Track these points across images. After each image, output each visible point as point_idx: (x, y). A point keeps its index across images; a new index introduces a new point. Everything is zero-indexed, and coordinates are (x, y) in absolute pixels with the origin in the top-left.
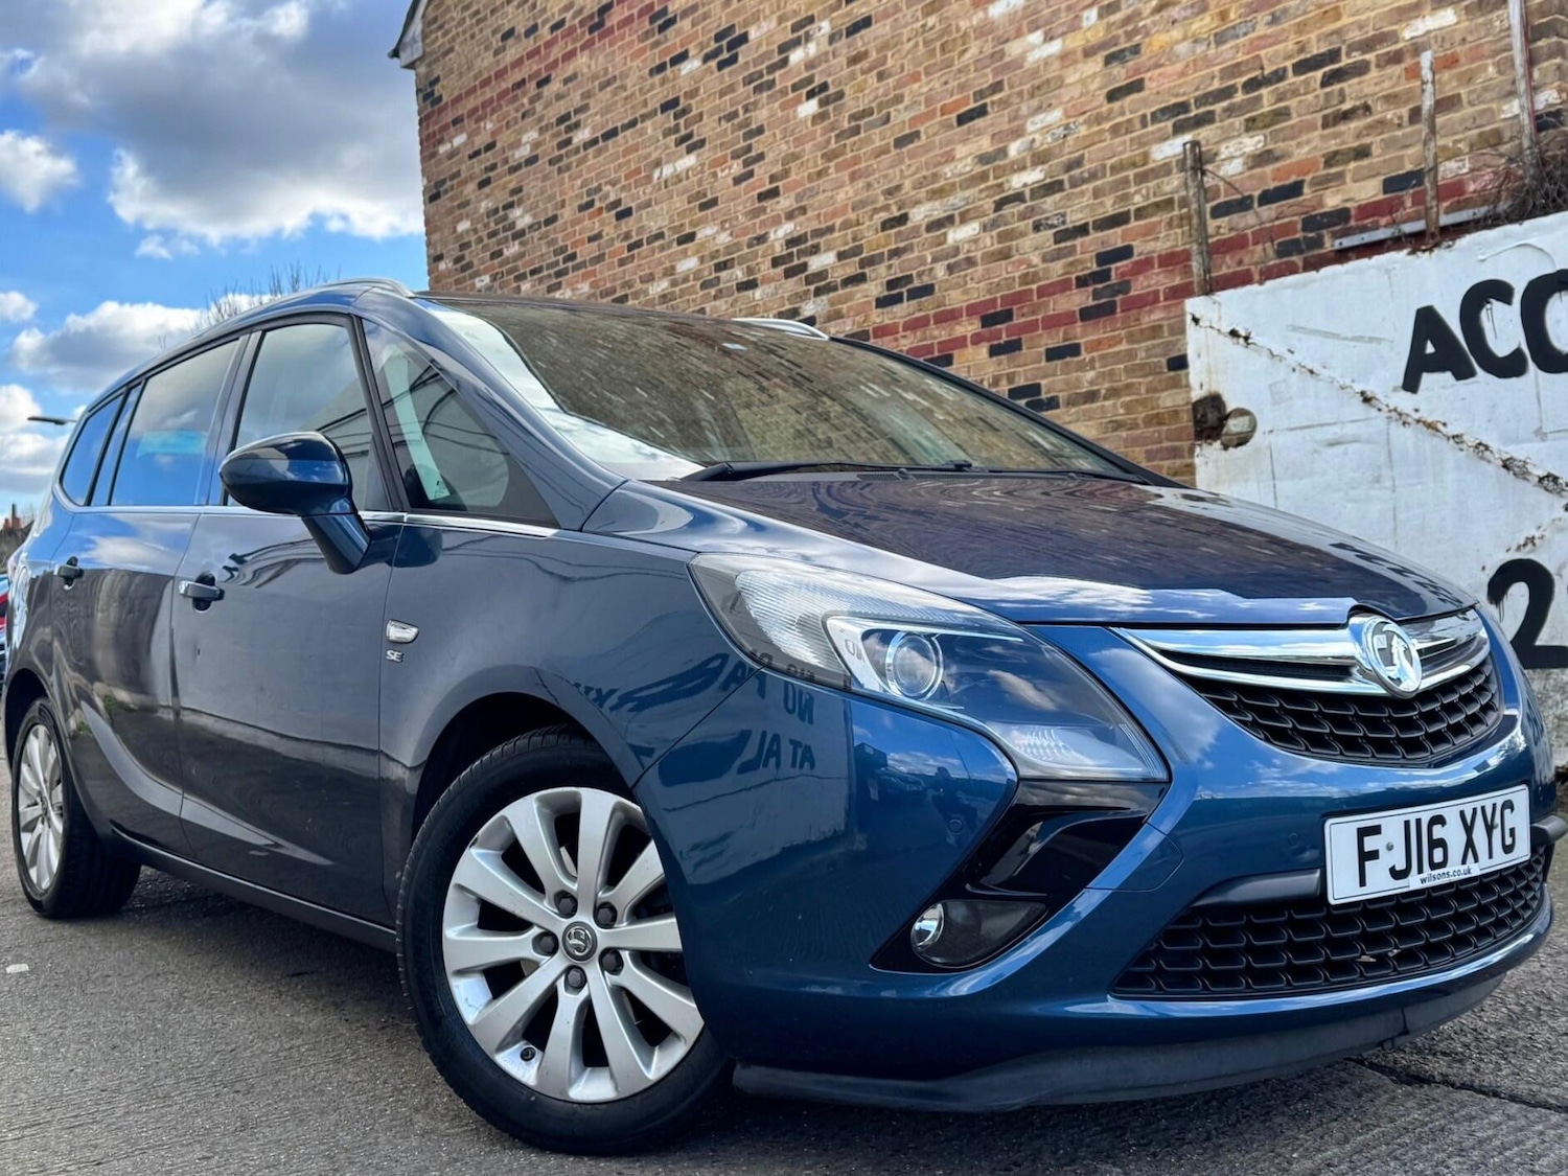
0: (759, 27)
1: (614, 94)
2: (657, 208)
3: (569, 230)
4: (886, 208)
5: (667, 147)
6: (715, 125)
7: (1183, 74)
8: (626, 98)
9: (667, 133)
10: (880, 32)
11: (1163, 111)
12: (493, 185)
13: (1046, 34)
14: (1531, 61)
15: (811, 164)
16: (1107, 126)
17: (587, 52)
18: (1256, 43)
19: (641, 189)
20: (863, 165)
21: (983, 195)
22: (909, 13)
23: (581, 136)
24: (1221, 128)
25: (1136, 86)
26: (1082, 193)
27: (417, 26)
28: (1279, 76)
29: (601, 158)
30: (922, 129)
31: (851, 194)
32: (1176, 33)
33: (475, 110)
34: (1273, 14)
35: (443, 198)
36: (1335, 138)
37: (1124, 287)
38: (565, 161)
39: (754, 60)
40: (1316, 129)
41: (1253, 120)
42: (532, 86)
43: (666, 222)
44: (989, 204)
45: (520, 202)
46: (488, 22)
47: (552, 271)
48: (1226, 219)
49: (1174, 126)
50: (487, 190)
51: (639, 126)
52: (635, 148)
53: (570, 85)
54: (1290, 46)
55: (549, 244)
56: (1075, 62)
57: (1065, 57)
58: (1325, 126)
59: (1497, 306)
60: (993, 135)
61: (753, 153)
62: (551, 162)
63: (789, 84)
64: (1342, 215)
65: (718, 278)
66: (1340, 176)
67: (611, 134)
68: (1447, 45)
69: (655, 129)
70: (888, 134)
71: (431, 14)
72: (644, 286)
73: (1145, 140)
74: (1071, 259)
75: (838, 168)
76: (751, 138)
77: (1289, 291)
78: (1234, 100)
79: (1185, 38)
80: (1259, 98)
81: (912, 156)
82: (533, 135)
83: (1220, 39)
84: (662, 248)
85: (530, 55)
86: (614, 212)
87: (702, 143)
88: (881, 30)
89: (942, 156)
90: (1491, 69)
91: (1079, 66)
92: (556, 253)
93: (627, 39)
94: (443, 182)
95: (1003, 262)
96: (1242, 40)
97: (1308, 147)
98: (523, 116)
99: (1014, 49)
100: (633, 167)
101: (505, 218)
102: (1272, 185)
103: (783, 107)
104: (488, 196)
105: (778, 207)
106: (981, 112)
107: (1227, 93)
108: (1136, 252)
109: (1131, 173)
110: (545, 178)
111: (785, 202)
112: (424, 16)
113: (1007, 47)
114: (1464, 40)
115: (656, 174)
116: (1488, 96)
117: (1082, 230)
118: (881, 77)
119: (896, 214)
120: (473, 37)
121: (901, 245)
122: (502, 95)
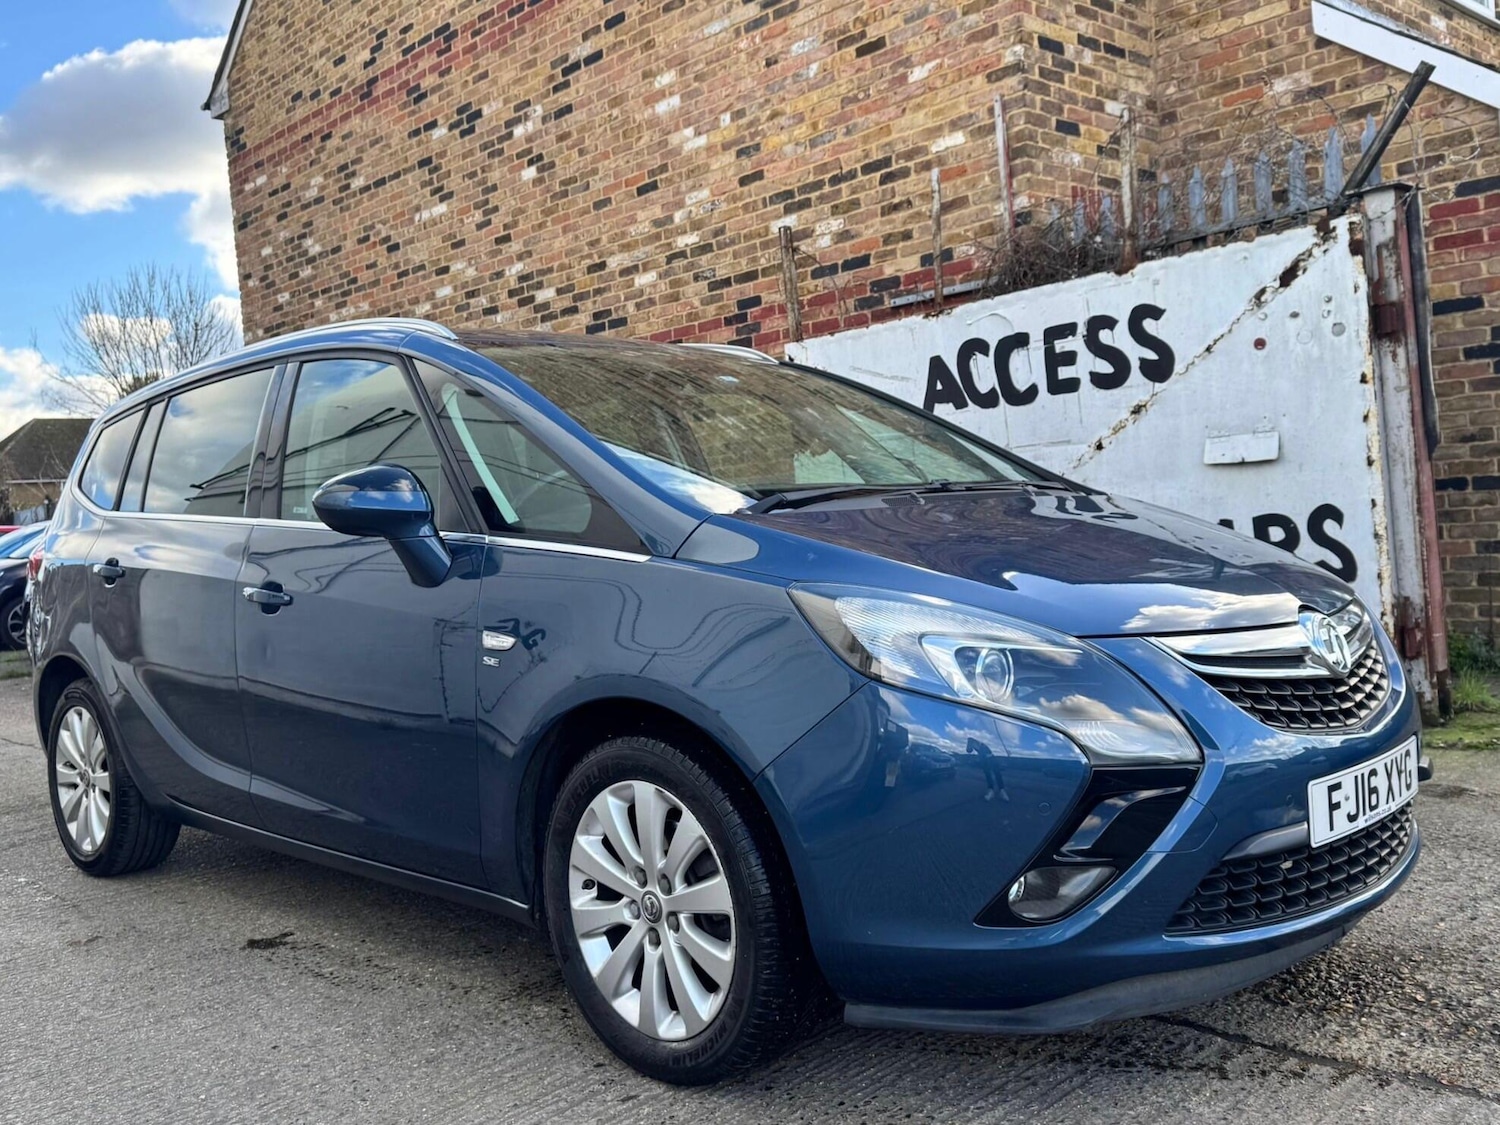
0: (490, 106)
1: (382, 151)
2: (418, 245)
3: (351, 259)
4: (590, 256)
5: (425, 197)
6: (460, 181)
7: (789, 168)
8: (391, 154)
9: (424, 185)
10: (579, 118)
11: (777, 195)
12: (289, 218)
13: (696, 130)
14: (1011, 175)
15: (533, 217)
16: (740, 204)
17: (358, 116)
18: (837, 148)
19: (406, 229)
20: (572, 221)
21: (658, 251)
22: (600, 104)
23: (358, 183)
24: (816, 212)
25: (758, 176)
26: (726, 254)
27: (224, 85)
28: (852, 175)
29: (373, 202)
30: (613, 196)
31: (564, 244)
32: (784, 137)
33: (272, 157)
34: (847, 127)
35: (250, 227)
36: (889, 224)
37: (756, 327)
38: (345, 203)
39: (488, 132)
40: (877, 215)
41: (836, 207)
42: (317, 139)
43: (426, 257)
44: (662, 258)
45: (311, 234)
46: (281, 86)
47: (339, 292)
48: (821, 280)
49: (785, 207)
50: (284, 222)
51: (402, 177)
52: (400, 195)
53: (347, 141)
54: (859, 152)
55: (336, 269)
56: (717, 153)
57: (710, 149)
58: (883, 214)
59: (979, 356)
60: (663, 205)
61: (490, 206)
62: (335, 203)
63: (514, 153)
64: (894, 281)
65: (468, 304)
66: (893, 252)
67: (381, 182)
68: (959, 159)
69: (414, 181)
70: (589, 198)
71: (235, 76)
72: (412, 308)
73: (765, 217)
74: (720, 304)
75: (554, 222)
76: (488, 193)
77: (850, 341)
78: (824, 191)
79: (790, 141)
80: (840, 191)
81: (607, 217)
82: (318, 180)
83: (813, 144)
84: (424, 277)
85: (316, 114)
86: (385, 246)
87: (450, 195)
88: (578, 116)
89: (628, 218)
90: (987, 179)
91: (720, 157)
92: (342, 276)
93: (390, 107)
94: (250, 214)
95: (675, 304)
96: (827, 145)
97: (873, 229)
98: (311, 164)
99: (674, 139)
100: (399, 210)
101: (299, 246)
102: (850, 257)
103: (511, 171)
104: (285, 228)
105: (511, 250)
106: (653, 186)
107: (818, 185)
108: (763, 301)
109: (757, 241)
110: (330, 215)
111: (515, 247)
112: (229, 77)
113: (669, 137)
114: (969, 155)
115: (417, 218)
116: (985, 198)
117: (727, 282)
118: (581, 153)
119: (598, 261)
120: (269, 96)
121: (602, 286)
122: (294, 145)
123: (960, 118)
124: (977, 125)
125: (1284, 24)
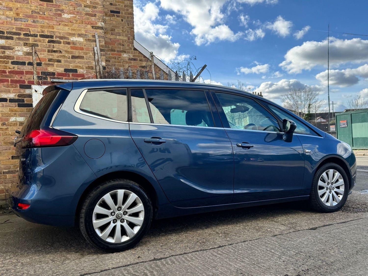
14: (101, 55)
18: (28, 25)
24: (16, 42)
28: (35, 36)
34: (34, 20)
36: (51, 56)
40: (46, 52)
41: (26, 43)
48: (17, 66)
54: (39, 29)
58: (48, 52)
64: (53, 74)
66: (52, 65)
68: (81, 45)
78: (20, 37)
79: (3, 15)
80: (28, 39)
83: (16, 20)
90: (91, 54)
96: (23, 23)
107: (18, 34)
114: (85, 45)
116: (90, 59)
123: (82, 34)
124: (88, 38)
125: (126, 42)
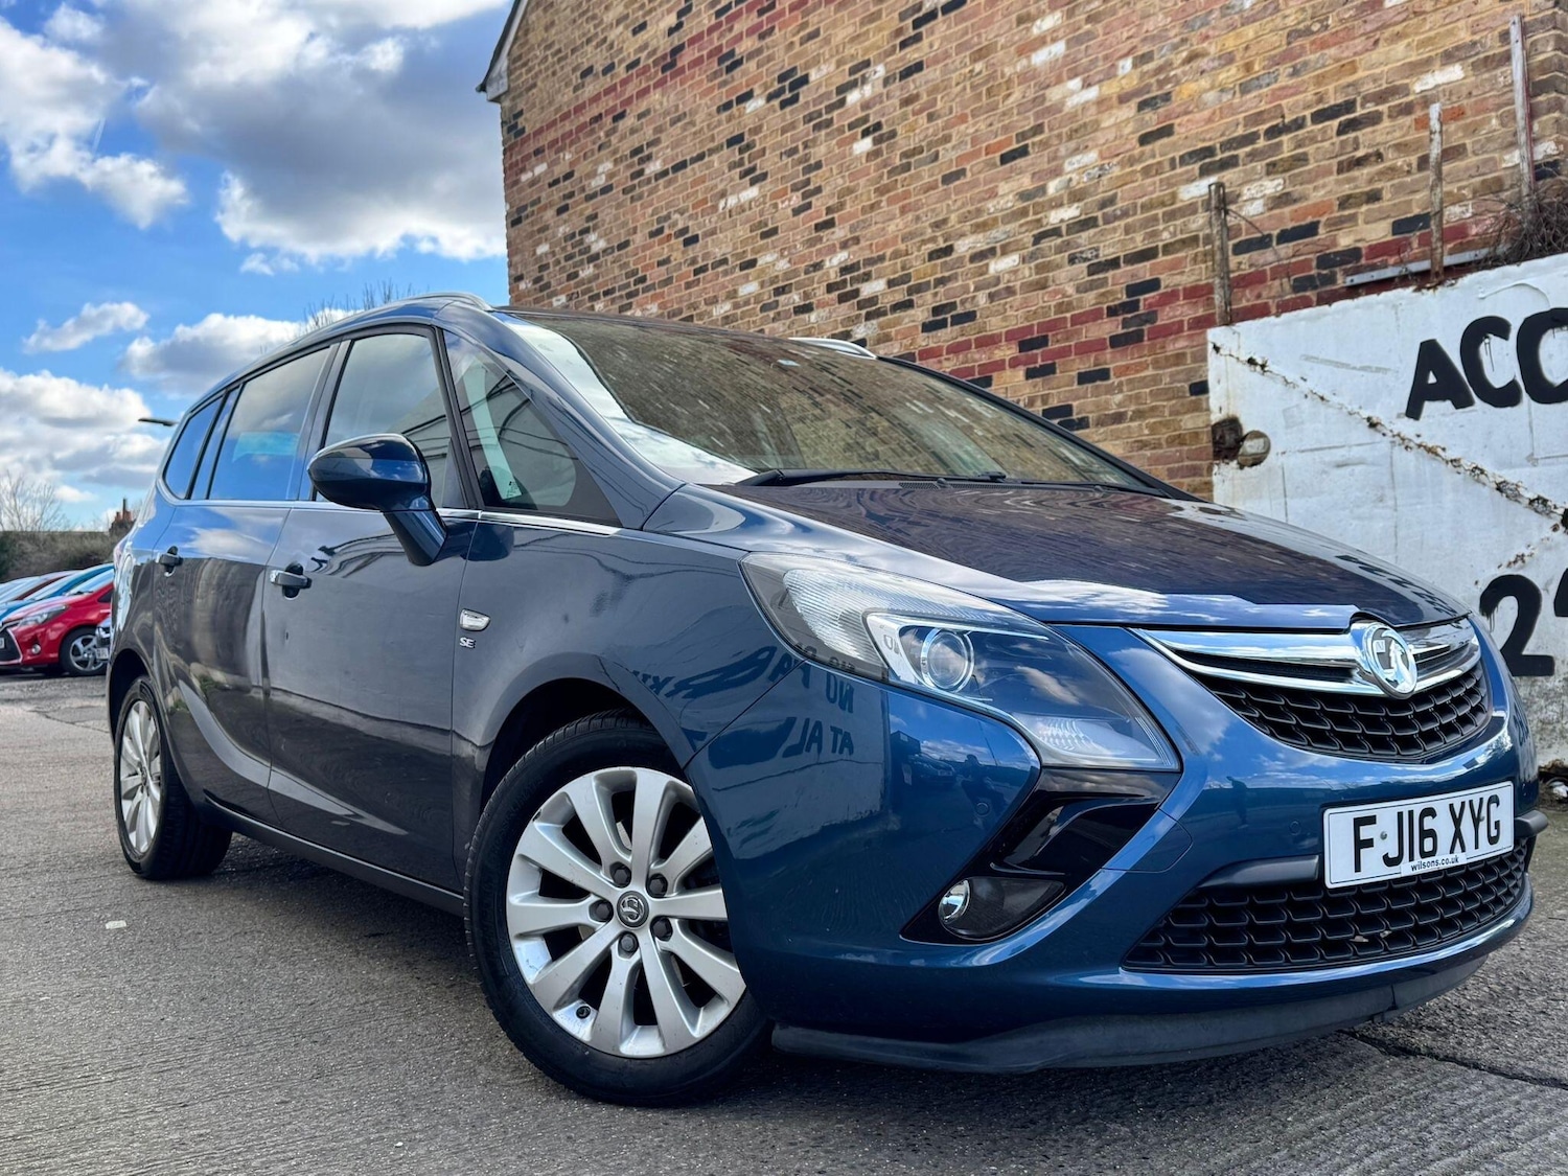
0: (819, 69)
1: (684, 129)
2: (721, 236)
3: (641, 254)
4: (933, 239)
5: (732, 180)
6: (776, 159)
7: (1210, 120)
8: (695, 133)
9: (732, 166)
10: (931, 76)
11: (1191, 154)
12: (571, 211)
13: (1084, 81)
14: (1532, 115)
15: (864, 197)
16: (1139, 167)
17: (659, 90)
18: (1278, 93)
19: (707, 218)
20: (912, 200)
21: (1023, 229)
22: (958, 59)
23: (654, 167)
24: (1245, 171)
25: (1166, 131)
26: (1115, 230)
27: (503, 63)
28: (1298, 124)
29: (671, 188)
30: (968, 167)
31: (901, 227)
32: (1204, 83)
33: (555, 142)
34: (1294, 67)
35: (525, 222)
36: (1349, 183)
37: (1151, 317)
38: (637, 191)
39: (814, 100)
40: (1331, 173)
41: (1273, 164)
42: (608, 120)
43: (730, 249)
44: (1028, 238)
45: (595, 228)
46: (569, 61)
47: (624, 293)
48: (1247, 256)
49: (1201, 168)
50: (565, 216)
51: (706, 159)
52: (703, 180)
53: (643, 120)
54: (1309, 96)
55: (621, 267)
56: (1111, 108)
57: (1102, 103)
58: (1340, 171)
59: (1494, 341)
60: (1034, 174)
61: (811, 187)
62: (625, 191)
63: (846, 123)
64: (1353, 254)
65: (777, 302)
66: (1353, 218)
67: (682, 165)
68: (1454, 99)
69: (721, 163)
70: (937, 171)
71: (516, 52)
72: (709, 308)
73: (1174, 181)
74: (1103, 290)
75: (890, 202)
76: (809, 172)
77: (1303, 323)
78: (1256, 146)
79: (1212, 88)
80: (1280, 145)
81: (958, 191)
82: (608, 166)
83: (1245, 89)
84: (726, 273)
85: (607, 92)
86: (682, 239)
87: (764, 176)
88: (931, 74)
89: (986, 192)
90: (1494, 122)
91: (1114, 111)
92: (628, 276)
93: (697, 78)
94: (525, 208)
95: (1041, 292)
96: (1265, 90)
97: (1325, 190)
98: (600, 148)
99: (1054, 94)
100: (700, 197)
101: (581, 242)
102: (1290, 225)
103: (840, 144)
104: (565, 222)
105: (834, 237)
106: (1023, 152)
107: (1250, 139)
108: (1163, 285)
109: (1160, 212)
110: (619, 206)
111: (840, 233)
112: (509, 54)
113: (1047, 92)
114: (1470, 93)
115: (722, 204)
116: (1491, 146)
117: (1114, 263)
118: (931, 118)
119: (943, 245)
120: (554, 73)
121: (947, 274)
122: (580, 128)
123: (1457, 48)
124: (1482, 56)
